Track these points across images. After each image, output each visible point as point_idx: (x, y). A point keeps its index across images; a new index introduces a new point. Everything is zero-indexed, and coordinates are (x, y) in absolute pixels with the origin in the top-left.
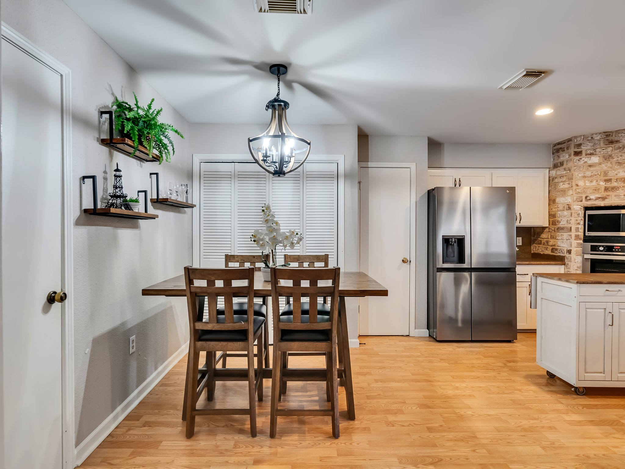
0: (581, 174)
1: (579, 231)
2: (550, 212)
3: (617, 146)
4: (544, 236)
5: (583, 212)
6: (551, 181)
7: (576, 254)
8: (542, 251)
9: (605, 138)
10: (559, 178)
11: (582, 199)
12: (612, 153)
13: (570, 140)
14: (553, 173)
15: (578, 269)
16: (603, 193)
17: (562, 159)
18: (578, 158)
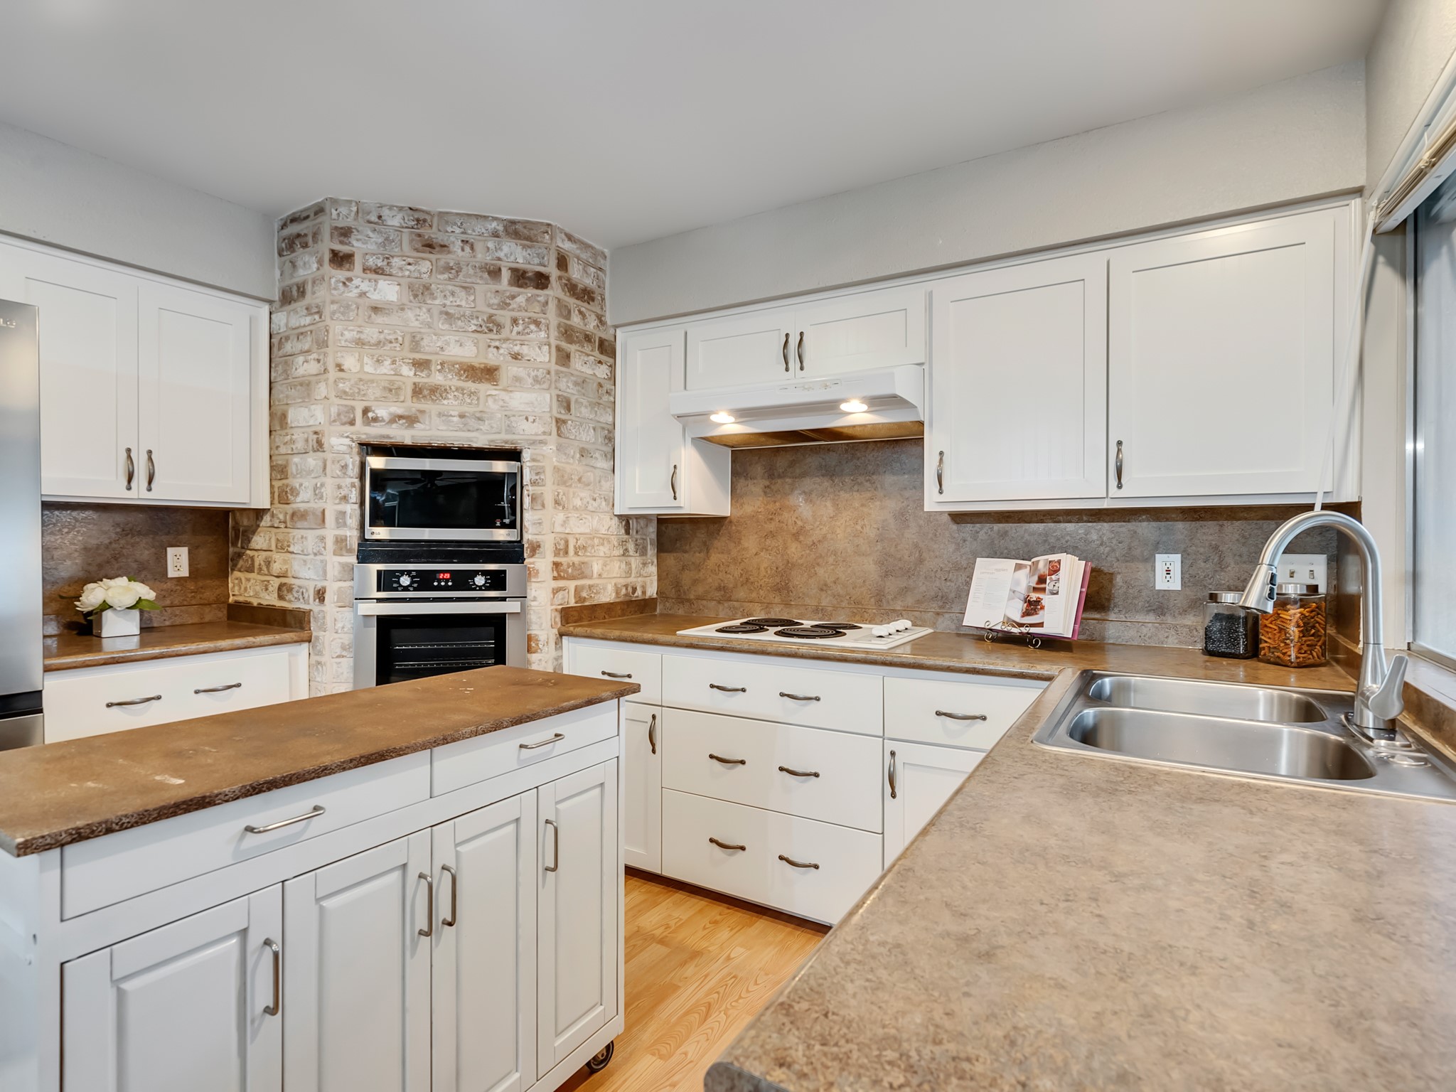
0: (352, 330)
1: (345, 525)
2: (273, 458)
3: (442, 263)
4: (258, 541)
5: (357, 459)
6: (275, 349)
7: (337, 602)
8: (256, 596)
9: (413, 228)
10: (296, 339)
11: (354, 417)
12: (431, 281)
13: (319, 210)
14: (281, 318)
15: (344, 653)
16: (409, 403)
17: (302, 274)
18: (341, 274)
